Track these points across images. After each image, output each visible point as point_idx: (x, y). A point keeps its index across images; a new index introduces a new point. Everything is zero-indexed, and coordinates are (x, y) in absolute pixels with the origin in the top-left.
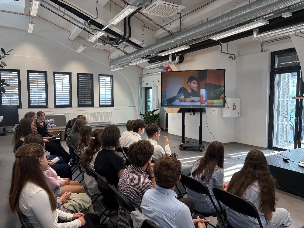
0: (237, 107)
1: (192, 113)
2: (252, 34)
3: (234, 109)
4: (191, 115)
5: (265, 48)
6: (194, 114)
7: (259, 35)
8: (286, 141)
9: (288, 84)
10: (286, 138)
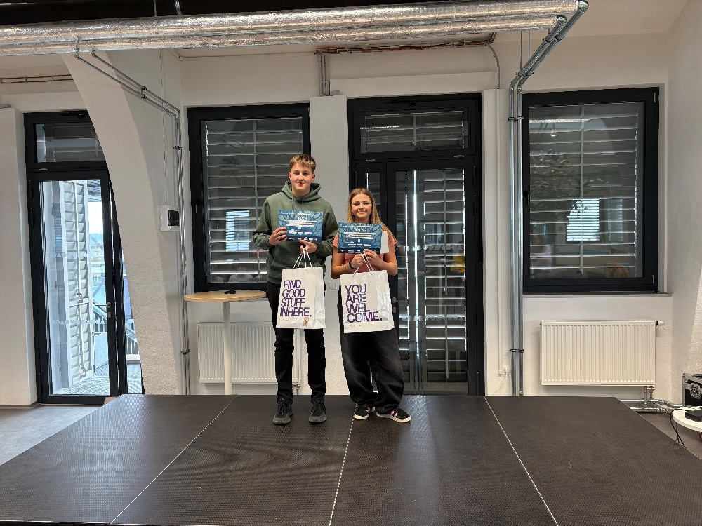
8: (90, 369)
9: (83, 211)
10: (89, 360)
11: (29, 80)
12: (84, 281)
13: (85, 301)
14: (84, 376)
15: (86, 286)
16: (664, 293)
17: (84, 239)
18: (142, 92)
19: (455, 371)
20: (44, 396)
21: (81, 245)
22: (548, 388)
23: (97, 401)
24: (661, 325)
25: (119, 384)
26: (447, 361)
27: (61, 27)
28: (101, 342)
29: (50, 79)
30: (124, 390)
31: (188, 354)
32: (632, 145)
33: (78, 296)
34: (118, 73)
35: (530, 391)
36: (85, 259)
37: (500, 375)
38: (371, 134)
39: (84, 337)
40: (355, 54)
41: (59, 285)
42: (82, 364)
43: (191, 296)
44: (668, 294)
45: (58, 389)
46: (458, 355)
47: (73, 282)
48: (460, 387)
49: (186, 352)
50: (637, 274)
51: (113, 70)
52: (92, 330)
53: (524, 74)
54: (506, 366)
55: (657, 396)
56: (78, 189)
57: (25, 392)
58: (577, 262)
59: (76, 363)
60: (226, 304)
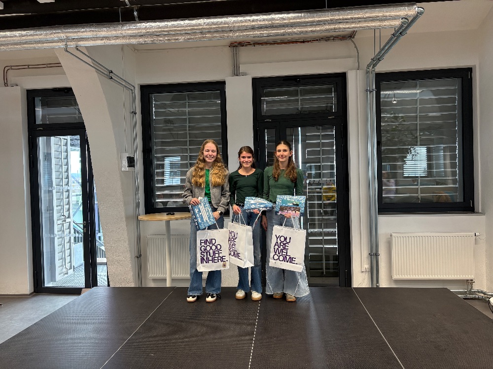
5: (12, 79)
8: (71, 268)
9: (67, 157)
10: (70, 262)
11: (30, 67)
12: (67, 206)
13: (68, 220)
14: (67, 273)
15: (69, 210)
16: (479, 213)
17: (67, 177)
18: (110, 75)
19: (329, 269)
20: (39, 288)
21: (65, 181)
22: (397, 281)
23: (76, 291)
24: (478, 236)
25: (91, 280)
26: (324, 262)
27: (55, 30)
28: (79, 249)
29: (45, 66)
30: (95, 284)
31: (140, 258)
32: (453, 108)
33: (63, 217)
34: (94, 62)
35: (384, 283)
36: (68, 191)
37: (362, 272)
38: (268, 102)
39: (67, 246)
40: (257, 46)
41: (50, 209)
42: (65, 265)
43: (143, 217)
44: (483, 213)
45: (48, 283)
46: (331, 258)
47: (60, 208)
48: (334, 281)
49: (139, 256)
50: (459, 199)
51: (90, 60)
52: (72, 241)
53: (377, 60)
54: (366, 266)
55: (476, 287)
56: (63, 142)
57: (25, 285)
58: (416, 191)
59: (61, 264)
60: (168, 222)
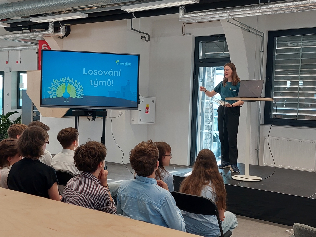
0: (150, 111)
1: (91, 118)
2: (178, 12)
3: (147, 112)
4: (89, 120)
5: (187, 30)
6: (94, 119)
7: (186, 14)
9: (213, 81)
13: (211, 123)
18: (249, 29)
33: (208, 121)
39: (209, 141)
49: (258, 150)
